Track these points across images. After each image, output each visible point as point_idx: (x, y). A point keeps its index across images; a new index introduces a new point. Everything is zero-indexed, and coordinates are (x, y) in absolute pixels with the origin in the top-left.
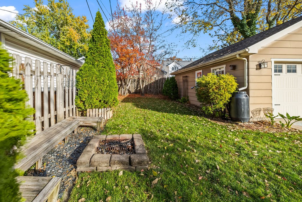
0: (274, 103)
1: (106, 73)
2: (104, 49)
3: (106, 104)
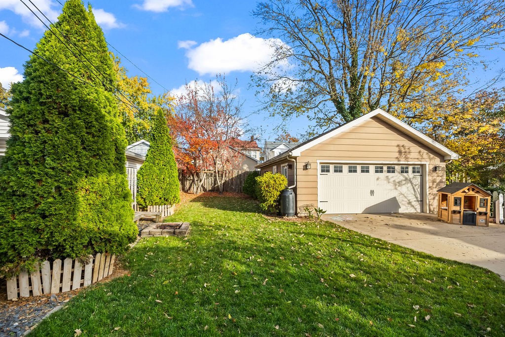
0: (319, 199)
1: (166, 171)
2: (165, 148)
3: (166, 201)
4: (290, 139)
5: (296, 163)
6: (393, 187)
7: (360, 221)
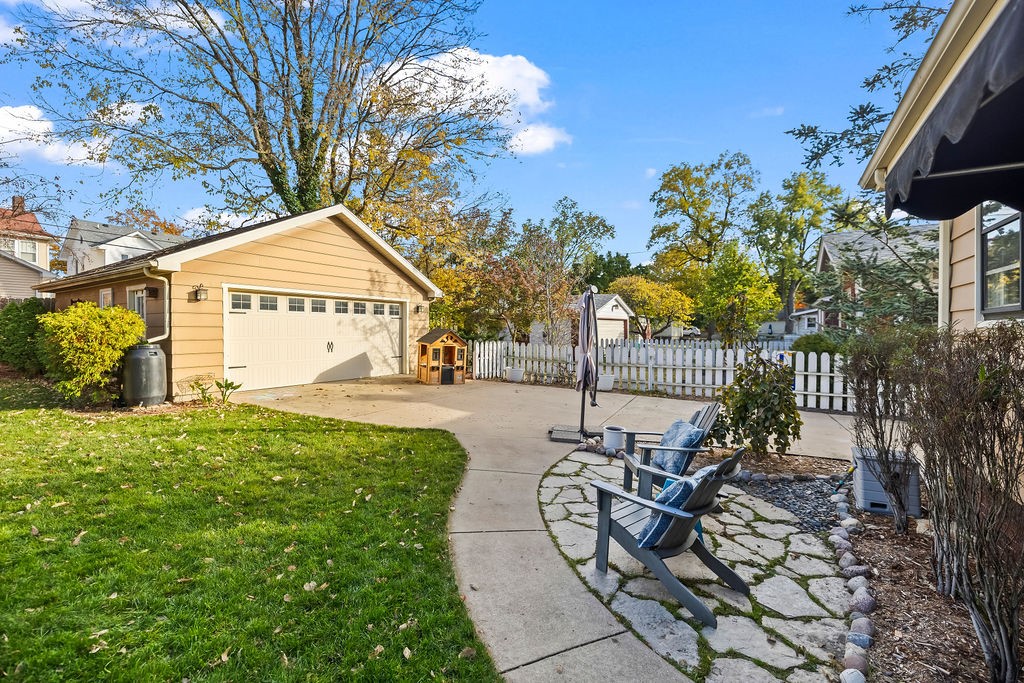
0: (227, 363)
4: (157, 224)
5: (170, 285)
6: (362, 337)
7: (308, 396)
